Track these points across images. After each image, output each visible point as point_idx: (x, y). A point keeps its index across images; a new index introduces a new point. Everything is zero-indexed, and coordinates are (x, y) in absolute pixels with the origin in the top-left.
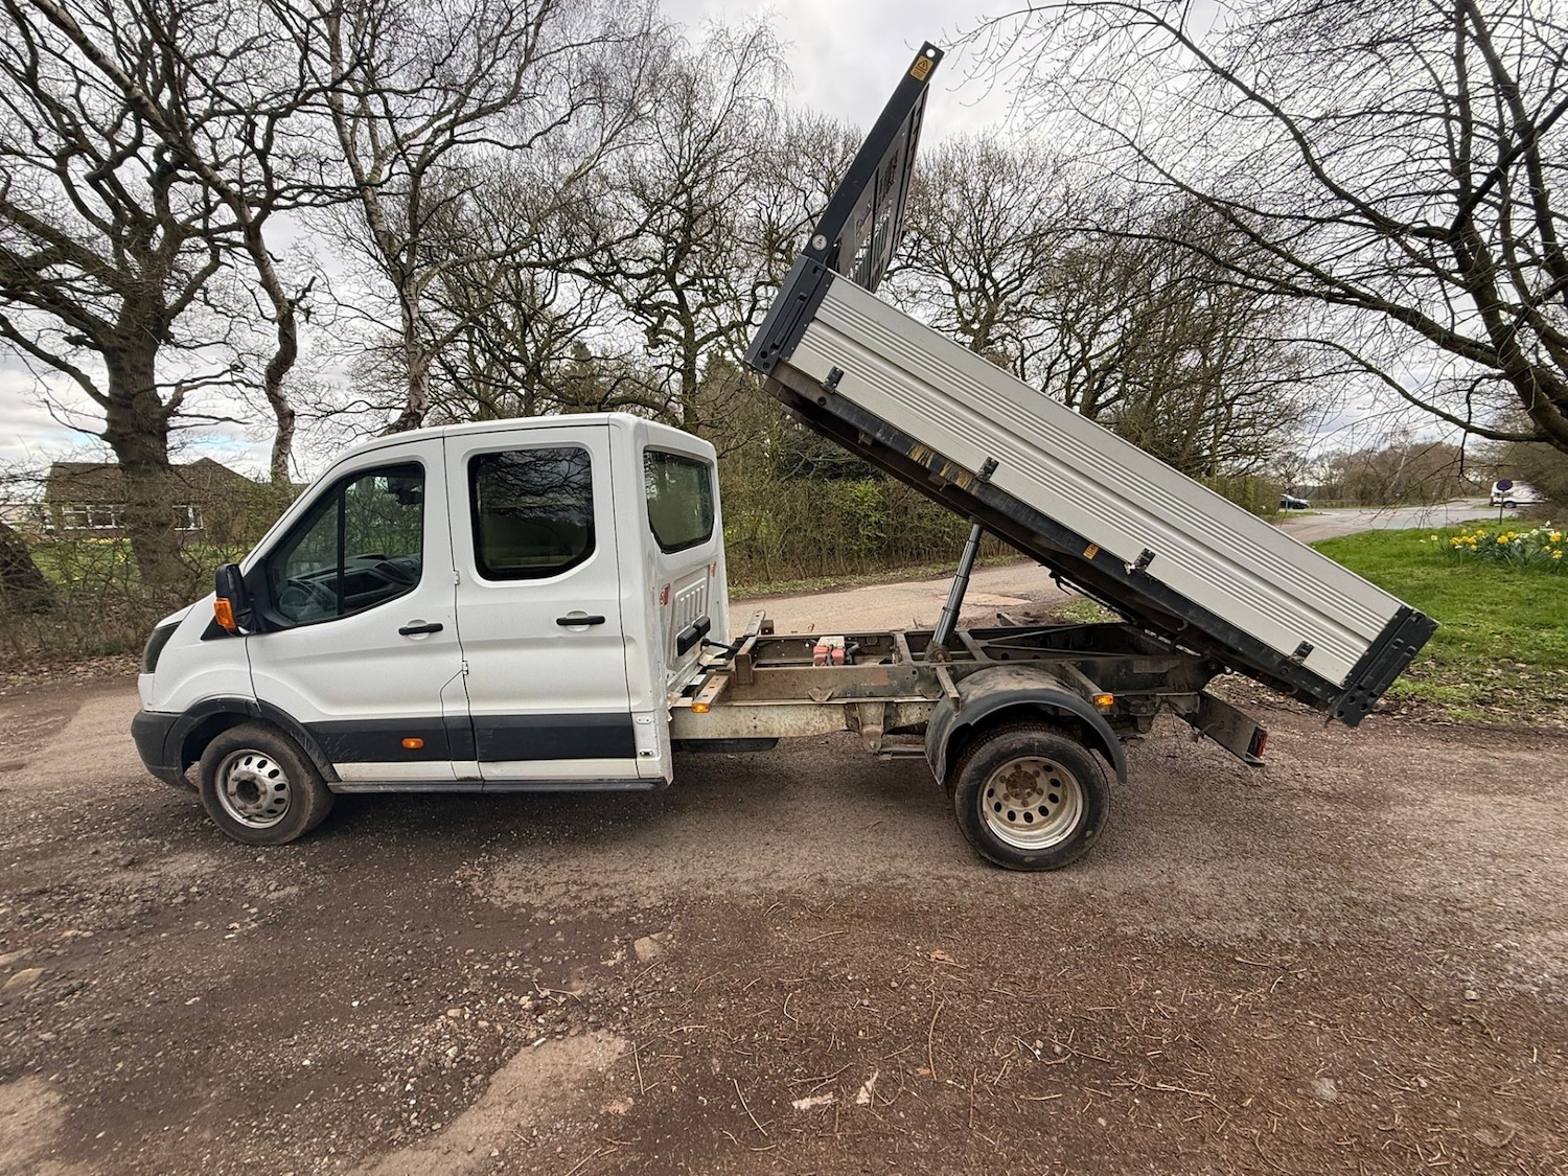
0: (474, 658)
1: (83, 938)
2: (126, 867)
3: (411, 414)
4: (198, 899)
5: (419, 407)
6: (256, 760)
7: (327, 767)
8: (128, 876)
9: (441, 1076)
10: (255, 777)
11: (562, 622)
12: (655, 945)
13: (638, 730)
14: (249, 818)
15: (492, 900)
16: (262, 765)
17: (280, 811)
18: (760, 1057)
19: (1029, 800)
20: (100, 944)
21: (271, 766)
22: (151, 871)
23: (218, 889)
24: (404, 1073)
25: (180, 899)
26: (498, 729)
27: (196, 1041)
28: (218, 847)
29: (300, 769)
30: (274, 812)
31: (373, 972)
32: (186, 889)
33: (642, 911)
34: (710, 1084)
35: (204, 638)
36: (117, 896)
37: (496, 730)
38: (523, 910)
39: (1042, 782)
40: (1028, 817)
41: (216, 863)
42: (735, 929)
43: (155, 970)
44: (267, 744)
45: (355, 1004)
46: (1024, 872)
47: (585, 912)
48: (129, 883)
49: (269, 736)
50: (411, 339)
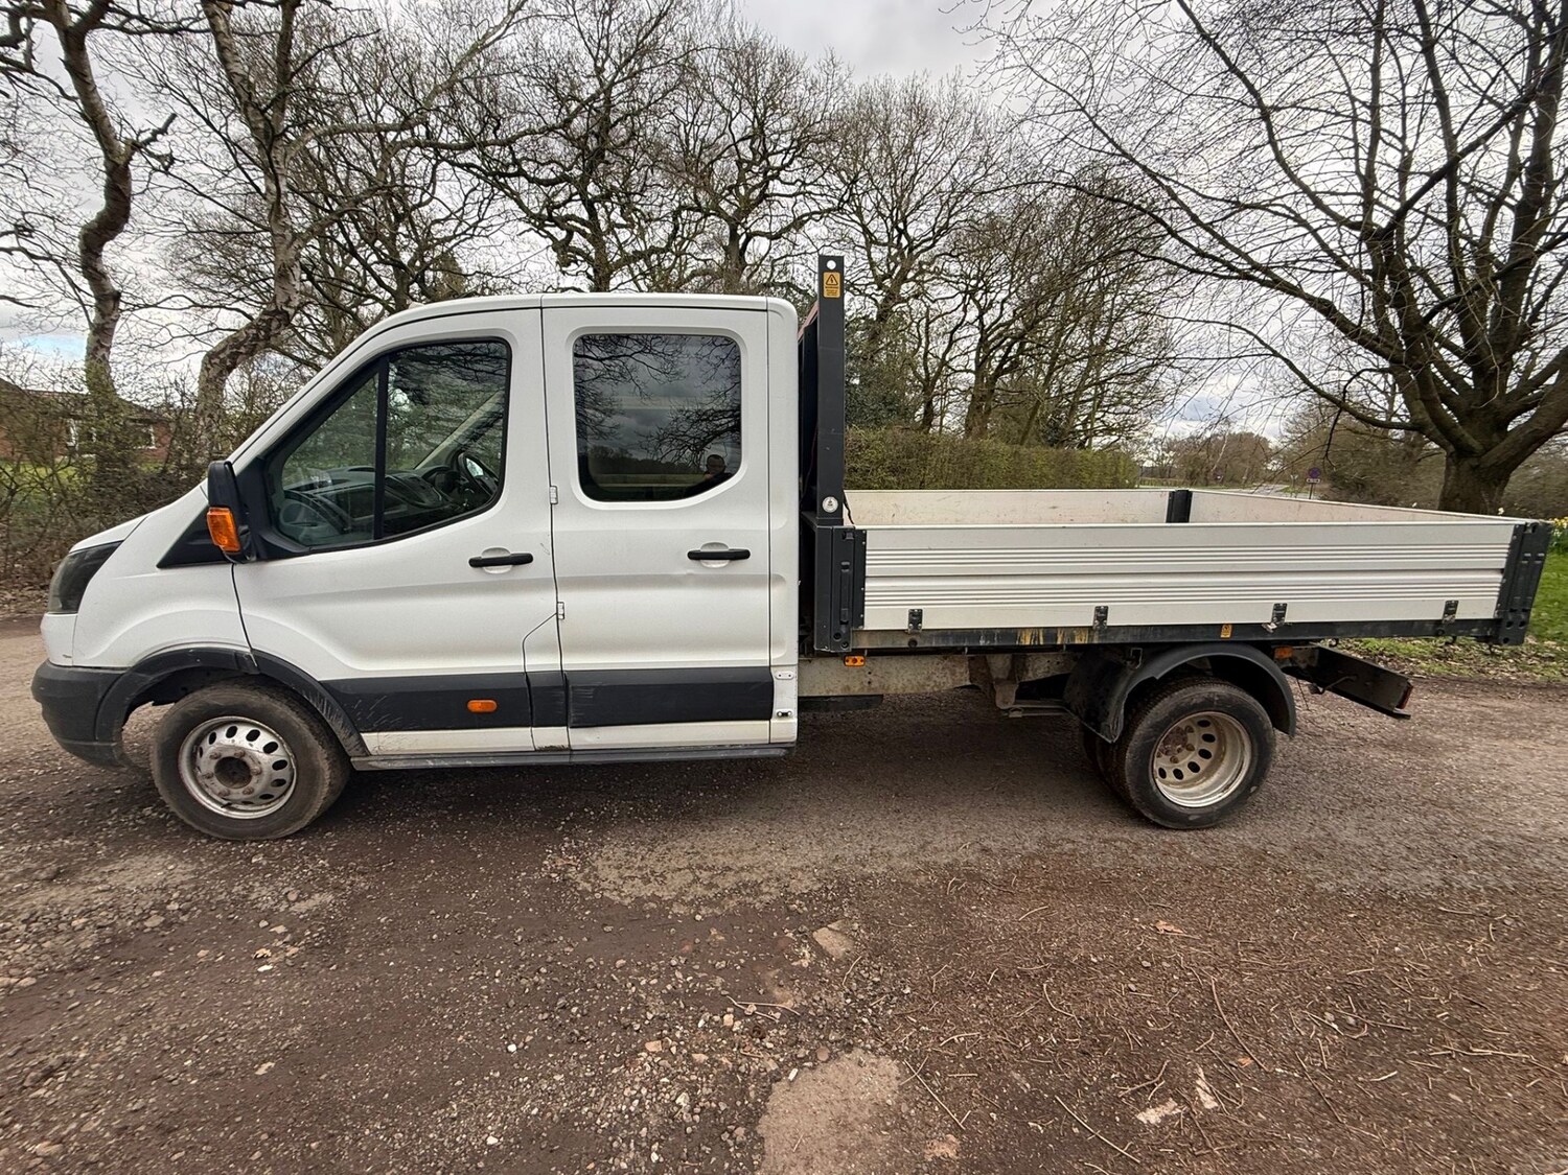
0: (570, 598)
1: (22, 989)
2: (49, 880)
3: (277, 312)
4: (184, 918)
5: (287, 304)
6: (243, 731)
7: (353, 738)
8: (58, 894)
9: (689, 1136)
10: (244, 753)
11: (695, 556)
12: (839, 936)
13: (778, 685)
14: (228, 806)
15: (607, 894)
16: (252, 736)
17: (276, 795)
18: (1063, 1064)
19: (1178, 756)
20: (55, 995)
21: (265, 738)
22: (92, 884)
23: (208, 902)
24: (637, 1137)
25: (155, 921)
26: (599, 687)
27: (304, 1128)
28: (184, 846)
29: (312, 741)
30: (270, 796)
31: (512, 1002)
32: (161, 908)
33: (800, 897)
34: (1032, 1104)
35: (164, 564)
36: (52, 924)
37: (598, 688)
38: (653, 905)
39: (1195, 739)
40: (1178, 774)
41: (191, 868)
42: (927, 911)
43: (174, 1028)
44: (263, 709)
45: (512, 1048)
46: (1185, 830)
47: (733, 903)
48: (64, 905)
49: (265, 698)
50: (278, 218)
